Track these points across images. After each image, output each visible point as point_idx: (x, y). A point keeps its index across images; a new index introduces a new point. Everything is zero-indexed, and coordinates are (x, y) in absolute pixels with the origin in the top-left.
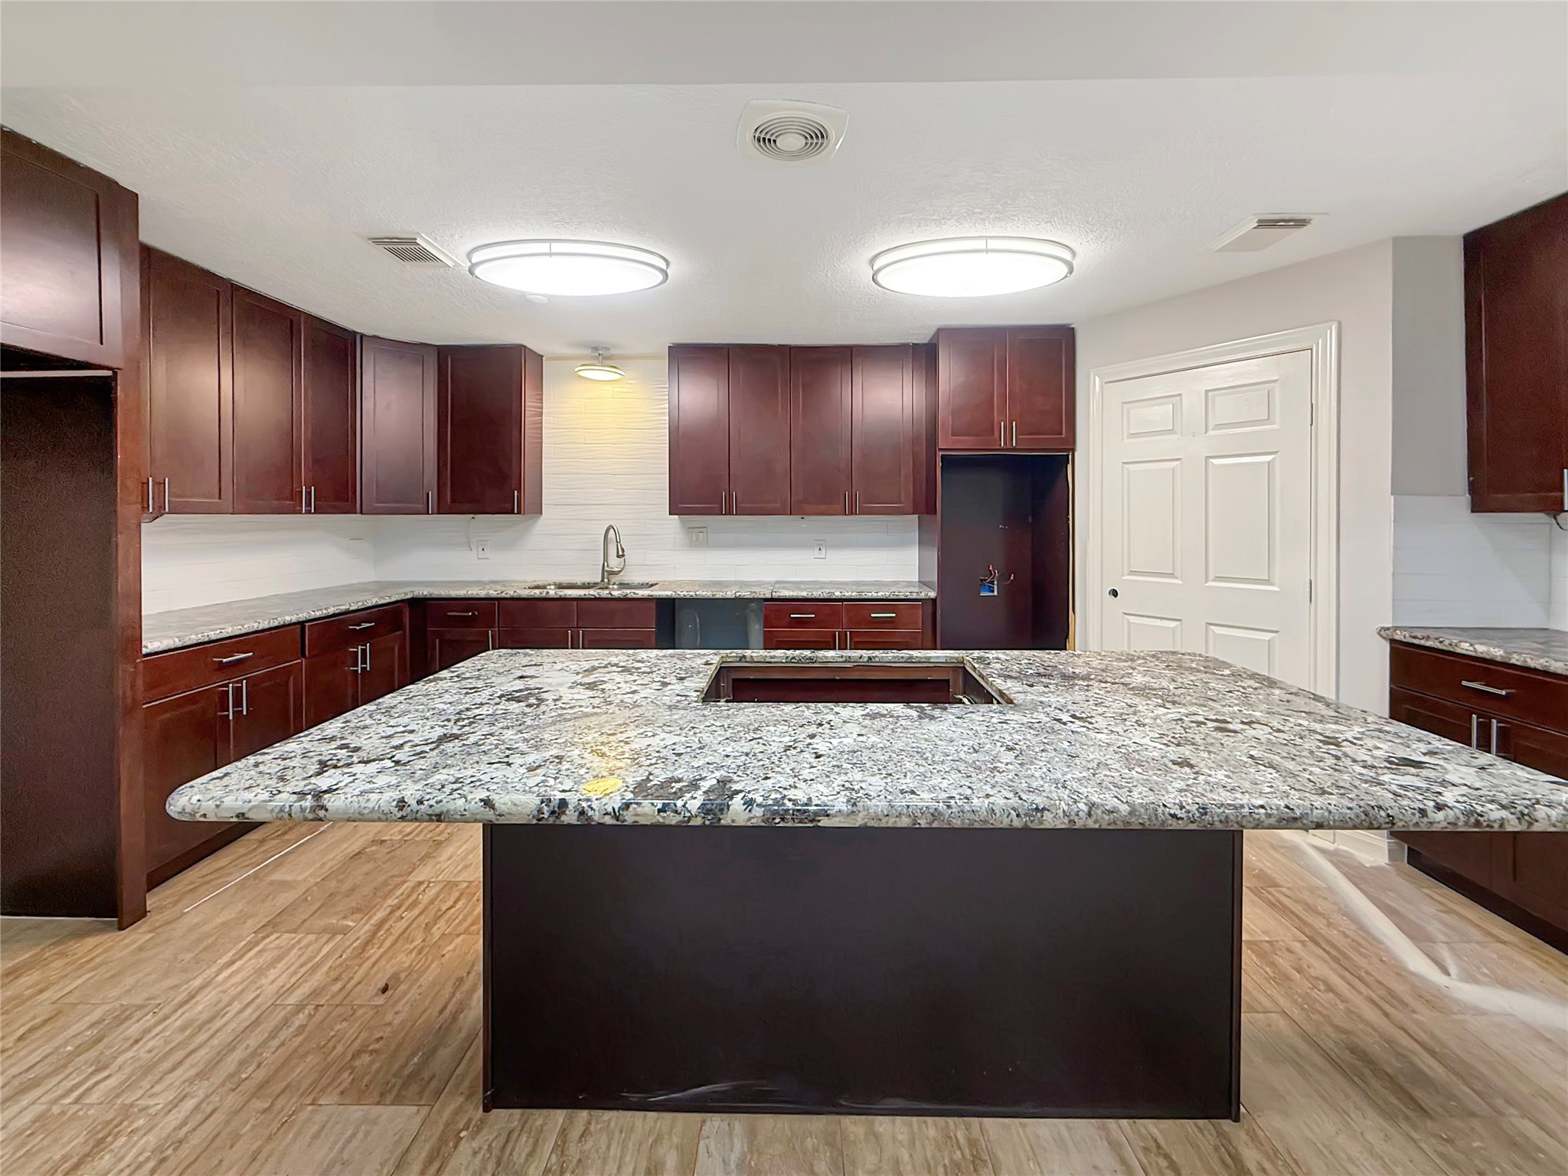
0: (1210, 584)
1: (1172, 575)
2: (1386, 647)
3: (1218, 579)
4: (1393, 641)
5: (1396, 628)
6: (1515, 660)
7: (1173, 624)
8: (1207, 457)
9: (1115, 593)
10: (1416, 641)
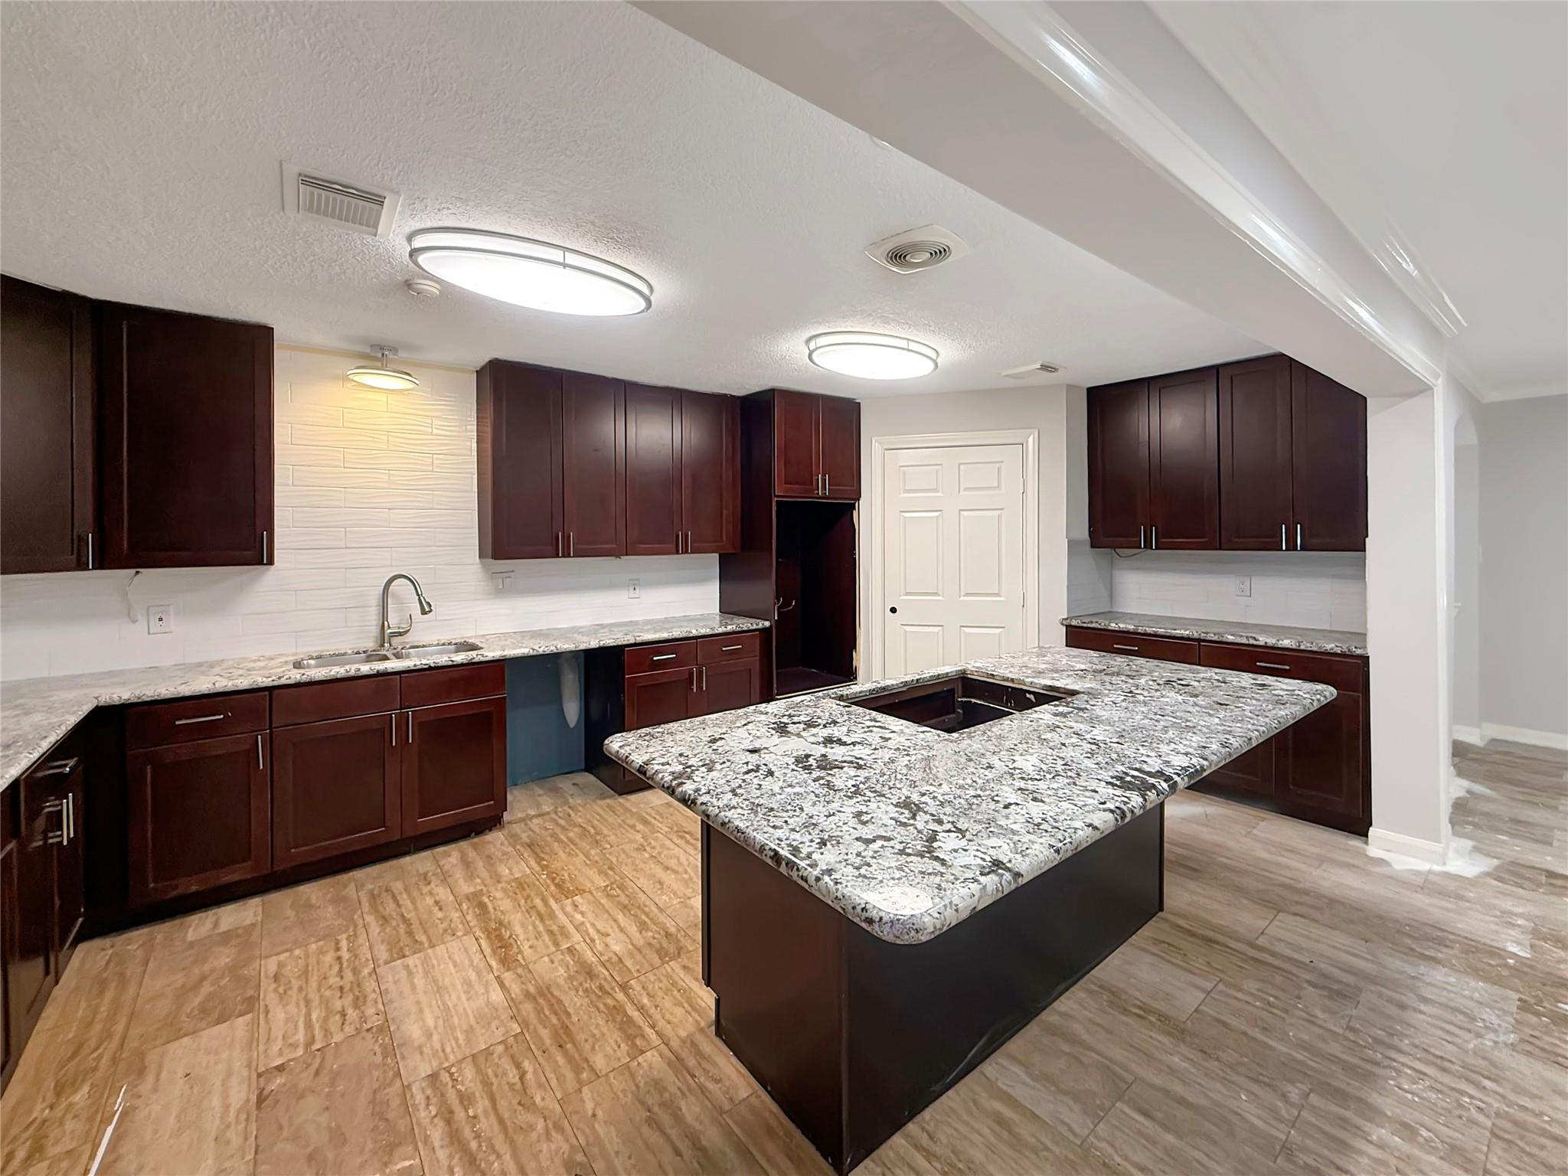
0: (962, 598)
1: (936, 594)
2: (1064, 629)
3: (967, 595)
4: (1068, 627)
5: (1071, 618)
6: (1140, 630)
7: (937, 629)
8: (960, 510)
9: (894, 610)
10: (1085, 625)
